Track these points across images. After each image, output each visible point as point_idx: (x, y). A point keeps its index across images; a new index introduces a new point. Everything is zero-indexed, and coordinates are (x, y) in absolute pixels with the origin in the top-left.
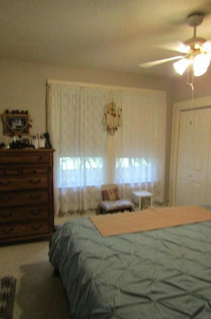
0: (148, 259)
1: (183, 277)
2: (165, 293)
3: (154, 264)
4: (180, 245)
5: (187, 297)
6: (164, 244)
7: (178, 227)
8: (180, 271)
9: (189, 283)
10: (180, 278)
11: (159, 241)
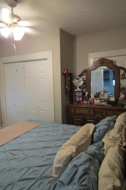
0: (4, 169)
1: (31, 170)
2: (25, 188)
3: (9, 170)
4: (22, 150)
5: (38, 182)
6: (11, 153)
7: (17, 138)
8: (28, 167)
9: (36, 172)
10: (30, 172)
11: (7, 152)
